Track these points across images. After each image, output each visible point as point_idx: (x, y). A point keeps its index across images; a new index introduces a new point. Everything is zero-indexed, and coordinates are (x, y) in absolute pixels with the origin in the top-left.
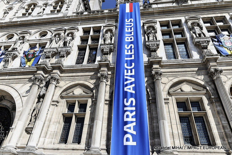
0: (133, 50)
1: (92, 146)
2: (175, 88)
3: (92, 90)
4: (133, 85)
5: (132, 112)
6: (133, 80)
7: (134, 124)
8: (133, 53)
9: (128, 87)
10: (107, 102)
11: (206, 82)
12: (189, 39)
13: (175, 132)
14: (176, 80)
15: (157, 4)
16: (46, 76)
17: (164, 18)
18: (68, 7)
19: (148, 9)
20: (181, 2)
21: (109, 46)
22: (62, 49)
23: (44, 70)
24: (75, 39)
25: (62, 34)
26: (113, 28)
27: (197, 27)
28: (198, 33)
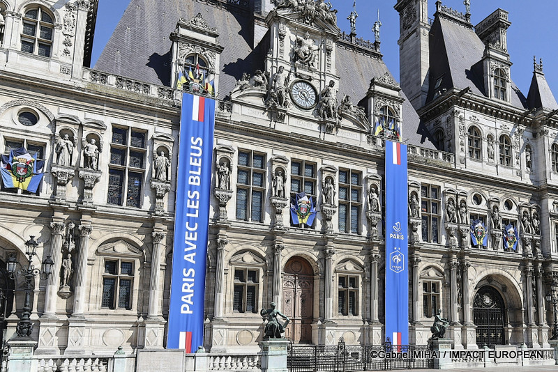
0: (198, 202)
1: (151, 314)
2: (237, 257)
3: (140, 249)
4: (194, 254)
5: (190, 283)
6: (194, 247)
7: (192, 295)
8: (197, 207)
9: (189, 255)
10: (164, 268)
11: (268, 254)
12: (267, 191)
13: (228, 301)
14: (240, 248)
15: (242, 104)
16: (66, 217)
17: (247, 143)
18: (67, 44)
19: (226, 121)
20: (276, 115)
21: (164, 184)
22: (86, 173)
23: (65, 211)
24: (103, 150)
25: (76, 135)
26: (170, 146)
27: (280, 178)
28: (278, 189)
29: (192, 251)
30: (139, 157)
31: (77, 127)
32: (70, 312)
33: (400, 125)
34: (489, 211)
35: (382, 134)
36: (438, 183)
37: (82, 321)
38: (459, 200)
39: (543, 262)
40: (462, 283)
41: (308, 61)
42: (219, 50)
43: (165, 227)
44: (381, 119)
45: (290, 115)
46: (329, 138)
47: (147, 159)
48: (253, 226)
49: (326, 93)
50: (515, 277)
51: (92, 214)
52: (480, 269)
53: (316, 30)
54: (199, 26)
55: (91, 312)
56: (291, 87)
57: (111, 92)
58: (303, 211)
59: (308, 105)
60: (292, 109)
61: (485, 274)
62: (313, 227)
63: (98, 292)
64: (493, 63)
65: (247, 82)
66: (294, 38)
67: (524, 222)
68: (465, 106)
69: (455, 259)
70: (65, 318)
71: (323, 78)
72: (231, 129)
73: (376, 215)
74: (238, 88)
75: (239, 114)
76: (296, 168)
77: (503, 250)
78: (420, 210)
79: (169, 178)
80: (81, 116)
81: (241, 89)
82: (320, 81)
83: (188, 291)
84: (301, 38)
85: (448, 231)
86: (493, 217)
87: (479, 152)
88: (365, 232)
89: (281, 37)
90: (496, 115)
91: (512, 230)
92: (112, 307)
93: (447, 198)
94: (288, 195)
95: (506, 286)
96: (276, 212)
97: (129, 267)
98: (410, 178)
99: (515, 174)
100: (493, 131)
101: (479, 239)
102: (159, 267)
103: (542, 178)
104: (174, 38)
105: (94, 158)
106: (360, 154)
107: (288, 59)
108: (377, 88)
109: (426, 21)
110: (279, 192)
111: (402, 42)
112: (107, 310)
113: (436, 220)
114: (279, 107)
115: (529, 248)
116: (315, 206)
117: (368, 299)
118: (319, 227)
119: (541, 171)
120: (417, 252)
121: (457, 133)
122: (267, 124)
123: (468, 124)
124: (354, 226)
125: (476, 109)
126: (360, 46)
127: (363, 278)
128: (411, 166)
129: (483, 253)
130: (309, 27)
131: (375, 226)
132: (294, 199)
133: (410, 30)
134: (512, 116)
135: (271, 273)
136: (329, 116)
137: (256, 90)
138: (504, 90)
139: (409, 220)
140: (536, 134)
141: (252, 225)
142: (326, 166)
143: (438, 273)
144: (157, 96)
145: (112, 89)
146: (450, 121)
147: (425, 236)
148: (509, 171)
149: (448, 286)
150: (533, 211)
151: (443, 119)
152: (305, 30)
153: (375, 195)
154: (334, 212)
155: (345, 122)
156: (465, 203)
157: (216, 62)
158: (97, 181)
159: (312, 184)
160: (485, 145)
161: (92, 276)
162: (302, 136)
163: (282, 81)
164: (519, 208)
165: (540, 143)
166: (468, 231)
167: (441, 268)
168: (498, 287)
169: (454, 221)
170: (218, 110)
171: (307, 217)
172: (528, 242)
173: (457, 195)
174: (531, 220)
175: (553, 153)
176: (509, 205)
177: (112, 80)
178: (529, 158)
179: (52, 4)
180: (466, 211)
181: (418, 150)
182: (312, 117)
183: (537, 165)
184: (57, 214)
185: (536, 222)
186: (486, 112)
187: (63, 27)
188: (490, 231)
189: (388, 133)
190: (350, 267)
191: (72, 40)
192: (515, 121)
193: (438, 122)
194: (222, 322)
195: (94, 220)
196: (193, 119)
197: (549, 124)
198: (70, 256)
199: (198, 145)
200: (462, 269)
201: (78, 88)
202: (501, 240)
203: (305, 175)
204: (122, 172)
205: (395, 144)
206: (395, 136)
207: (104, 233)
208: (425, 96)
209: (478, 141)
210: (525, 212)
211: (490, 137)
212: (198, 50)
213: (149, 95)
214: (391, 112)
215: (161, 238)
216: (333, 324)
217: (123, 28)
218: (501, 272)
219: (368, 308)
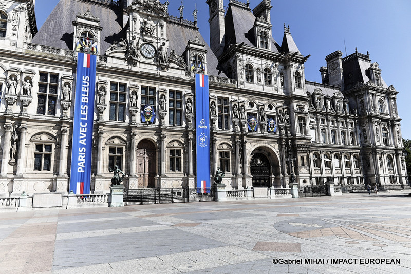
0: (87, 111)
1: (60, 173)
2: (110, 141)
3: (55, 138)
4: (85, 140)
5: (83, 155)
6: (85, 136)
7: (84, 162)
8: (87, 114)
9: (82, 140)
10: (67, 147)
11: (128, 139)
12: (127, 104)
13: (105, 165)
14: (112, 136)
15: (112, 57)
16: (13, 122)
17: (115, 78)
18: (14, 30)
19: (103, 67)
21: (68, 102)
22: (24, 98)
23: (12, 118)
24: (34, 85)
25: (19, 78)
26: (71, 82)
27: (134, 97)
28: (133, 102)
29: (84, 138)
30: (54, 88)
31: (19, 73)
32: (15, 173)
33: (205, 65)
34: (258, 111)
35: (194, 70)
36: (227, 96)
37: (21, 178)
38: (240, 105)
39: (291, 139)
40: (243, 152)
41: (150, 32)
42: (100, 29)
43: (68, 126)
44: (194, 62)
45: (139, 62)
46: (163, 74)
47: (59, 89)
48: (119, 123)
49: (161, 49)
50: (275, 148)
51: (27, 120)
52: (253, 144)
53: (155, 15)
54: (88, 17)
55: (27, 172)
56: (141, 47)
57: (38, 54)
58: (148, 115)
59: (151, 56)
60: (141, 59)
61: (256, 146)
62: (154, 123)
63: (32, 161)
64: (259, 28)
65: (115, 45)
66: (142, 20)
67: (279, 116)
68: (243, 53)
69: (238, 138)
70: (12, 176)
71: (159, 41)
72: (106, 71)
73: (191, 115)
74: (110, 49)
75: (111, 63)
76: (144, 91)
77: (267, 133)
78: (217, 111)
79: (71, 99)
80: (22, 68)
81: (112, 49)
82: (157, 43)
83: (82, 160)
84: (146, 20)
85: (234, 123)
86: (261, 114)
87: (252, 78)
88: (184, 125)
89: (135, 20)
90: (262, 57)
91: (272, 121)
92: (40, 170)
93: (233, 104)
94: (139, 105)
95: (270, 153)
96: (132, 115)
97: (49, 148)
98: (211, 94)
99: (274, 90)
100: (260, 66)
101: (253, 127)
102: (65, 147)
103: (290, 92)
104: (75, 24)
105: (28, 90)
106: (181, 82)
107: (139, 32)
108: (191, 45)
109: (223, 8)
110: (134, 104)
111: (210, 21)
112: (37, 172)
113: (227, 117)
114: (133, 58)
115: (283, 131)
116: (155, 111)
117: (186, 162)
118: (157, 122)
119: (290, 87)
120: (215, 135)
121: (239, 68)
122: (127, 68)
123: (245, 63)
124: (179, 121)
125: (249, 54)
126: (185, 24)
127: (184, 151)
128: (211, 87)
129: (255, 134)
130: (151, 14)
131: (190, 121)
132: (143, 108)
133: (214, 14)
134: (271, 57)
135: (129, 150)
136: (163, 61)
137: (121, 49)
138: (266, 43)
139: (210, 118)
140: (286, 66)
141: (118, 123)
142: (161, 89)
143: (228, 146)
144: (64, 55)
145: (39, 53)
146: (235, 62)
147: (220, 126)
148: (270, 88)
149: (234, 154)
150: (285, 110)
151: (231, 61)
152: (148, 15)
153: (190, 104)
154: (166, 114)
155: (172, 65)
156: (244, 107)
157: (98, 35)
158: (30, 102)
159: (153, 99)
160: (255, 74)
161: (28, 153)
162: (147, 73)
163: (135, 44)
164: (277, 109)
165: (288, 72)
166: (246, 122)
167: (230, 143)
168: (265, 154)
169: (237, 117)
170: (99, 61)
171: (150, 118)
172: (282, 128)
173: (239, 103)
174: (284, 115)
175: (296, 77)
176: (270, 107)
177: (39, 48)
178: (282, 80)
179: (6, 9)
180: (244, 111)
181: (215, 78)
182: (153, 63)
183: (287, 84)
184: (7, 120)
185: (287, 116)
186: (256, 56)
187: (12, 21)
188: (259, 122)
189: (198, 70)
190: (176, 144)
191: (17, 28)
192: (273, 60)
193: (229, 63)
194: (101, 177)
195: (28, 123)
196: (84, 66)
197: (293, 61)
198: (15, 143)
199: (87, 80)
200: (243, 144)
201: (20, 53)
202: (266, 127)
203: (149, 95)
204: (45, 97)
205: (201, 76)
206: (202, 71)
207: (34, 130)
208: (223, 49)
209: (252, 72)
210: (280, 111)
211: (258, 69)
212: (88, 30)
213: (60, 55)
214: (200, 58)
215: (66, 131)
216: (165, 176)
217: (49, 21)
218: (266, 145)
219: (187, 167)
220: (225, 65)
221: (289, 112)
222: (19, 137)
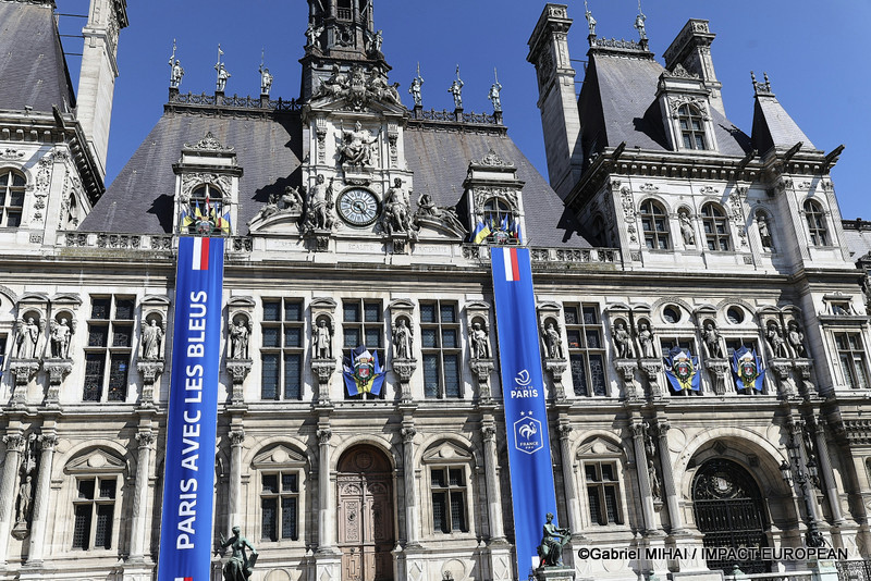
0: (201, 380)
1: (133, 553)
2: (263, 456)
3: (123, 459)
4: (196, 457)
5: (190, 501)
6: (196, 446)
7: (193, 519)
8: (200, 387)
9: (188, 460)
10: (153, 483)
11: (310, 447)
12: (306, 352)
14: (267, 442)
15: (266, 237)
16: (26, 426)
17: (274, 288)
18: (39, 206)
19: (241, 263)
20: (315, 242)
21: (154, 364)
22: (52, 364)
23: (23, 418)
24: (76, 330)
25: (43, 316)
26: (163, 311)
27: (324, 331)
28: (321, 346)
29: (193, 453)
30: (124, 332)
31: (45, 306)
32: (24, 559)
33: (520, 222)
34: (697, 331)
35: (490, 239)
36: (593, 299)
37: (36, 571)
38: (636, 320)
39: (821, 406)
40: (658, 460)
41: (360, 160)
42: (238, 172)
43: (156, 424)
44: (488, 217)
45: (335, 238)
46: (399, 260)
47: (135, 333)
48: (284, 407)
49: (390, 197)
50: (770, 439)
51: (58, 418)
52: (692, 431)
53: (372, 115)
54: (209, 148)
55: (54, 556)
56: (339, 200)
57: (90, 255)
58: (363, 375)
59: (366, 219)
60: (345, 230)
61: (704, 438)
62: (382, 396)
63: (67, 525)
64: (673, 98)
65: (272, 206)
66: (339, 134)
67: (770, 339)
68: (629, 171)
69: (637, 420)
70: (18, 567)
71: (386, 178)
72: (250, 273)
73: (485, 365)
74: (259, 216)
75: (263, 251)
76: (352, 313)
77: (735, 394)
78: (565, 346)
79: (162, 355)
80: (51, 291)
81: (264, 217)
82: (382, 182)
83: (188, 513)
84: (350, 132)
85: (621, 372)
86: (706, 339)
87: (665, 238)
88: (469, 393)
89: (320, 136)
90: (690, 175)
91: (749, 355)
92: (86, 547)
93: (612, 320)
94: (338, 353)
95: (756, 456)
96: (320, 381)
97: (109, 486)
98: (541, 298)
99: (741, 262)
100: (688, 202)
101: (684, 379)
102: (147, 482)
103: (795, 261)
104: (177, 170)
105: (63, 343)
106: (452, 274)
107: (332, 163)
108: (477, 175)
109: (568, 65)
110: (323, 351)
112: (79, 553)
113: (598, 358)
114: (318, 230)
115: (791, 384)
116: (381, 362)
117: (483, 502)
118: (390, 394)
119: (792, 248)
120: (563, 416)
121: (621, 214)
122: (302, 257)
123: (638, 198)
124: (453, 385)
125: (650, 172)
126: (470, 124)
127: (473, 469)
128: (538, 280)
129: (695, 402)
130: (360, 114)
131: (485, 381)
132: (349, 357)
134: (719, 171)
135: (314, 478)
136: (397, 228)
137: (287, 213)
138: (701, 135)
139: (544, 365)
140: (770, 186)
141: (285, 405)
142: (396, 302)
143: (610, 445)
144: (149, 248)
145: (92, 250)
146: (609, 199)
147: (580, 386)
148: (729, 259)
149: (632, 467)
150: (787, 319)
151: (600, 198)
152: (355, 119)
153: (481, 334)
154: (413, 369)
155: (425, 233)
156: (648, 323)
157: (232, 189)
158: (66, 373)
159: (377, 331)
160: (675, 225)
161: (57, 505)
162: (355, 265)
163: (321, 194)
164: (758, 317)
165: (781, 204)
166: (659, 368)
167: (614, 437)
168: (742, 459)
169: (630, 356)
170: (232, 250)
171: (370, 383)
172: (783, 373)
173: (631, 313)
174: (785, 334)
175: (809, 217)
176: (736, 314)
177: (92, 239)
178: (765, 232)
179: (23, 164)
180: (651, 337)
181: (553, 253)
182: (374, 236)
183: (783, 240)
184: (13, 424)
185: (796, 337)
186: (670, 174)
187: (35, 187)
188: (704, 364)
189: (501, 235)
190: (448, 452)
191: (45, 200)
192: (727, 176)
193: (595, 204)
195: (62, 426)
196: (194, 268)
197: (792, 170)
198: (29, 478)
199: (200, 302)
201: (47, 258)
203: (366, 322)
204: (102, 356)
205: (507, 251)
206: (513, 239)
207: (75, 442)
208: (578, 170)
209: (663, 221)
210: (770, 322)
211: (684, 211)
212: (208, 178)
213: (140, 248)
214: (503, 205)
215: (149, 440)
216: (419, 549)
217: (127, 173)
218: (737, 432)
219: (484, 519)
220: (586, 215)
221: (801, 321)
222: (38, 463)
